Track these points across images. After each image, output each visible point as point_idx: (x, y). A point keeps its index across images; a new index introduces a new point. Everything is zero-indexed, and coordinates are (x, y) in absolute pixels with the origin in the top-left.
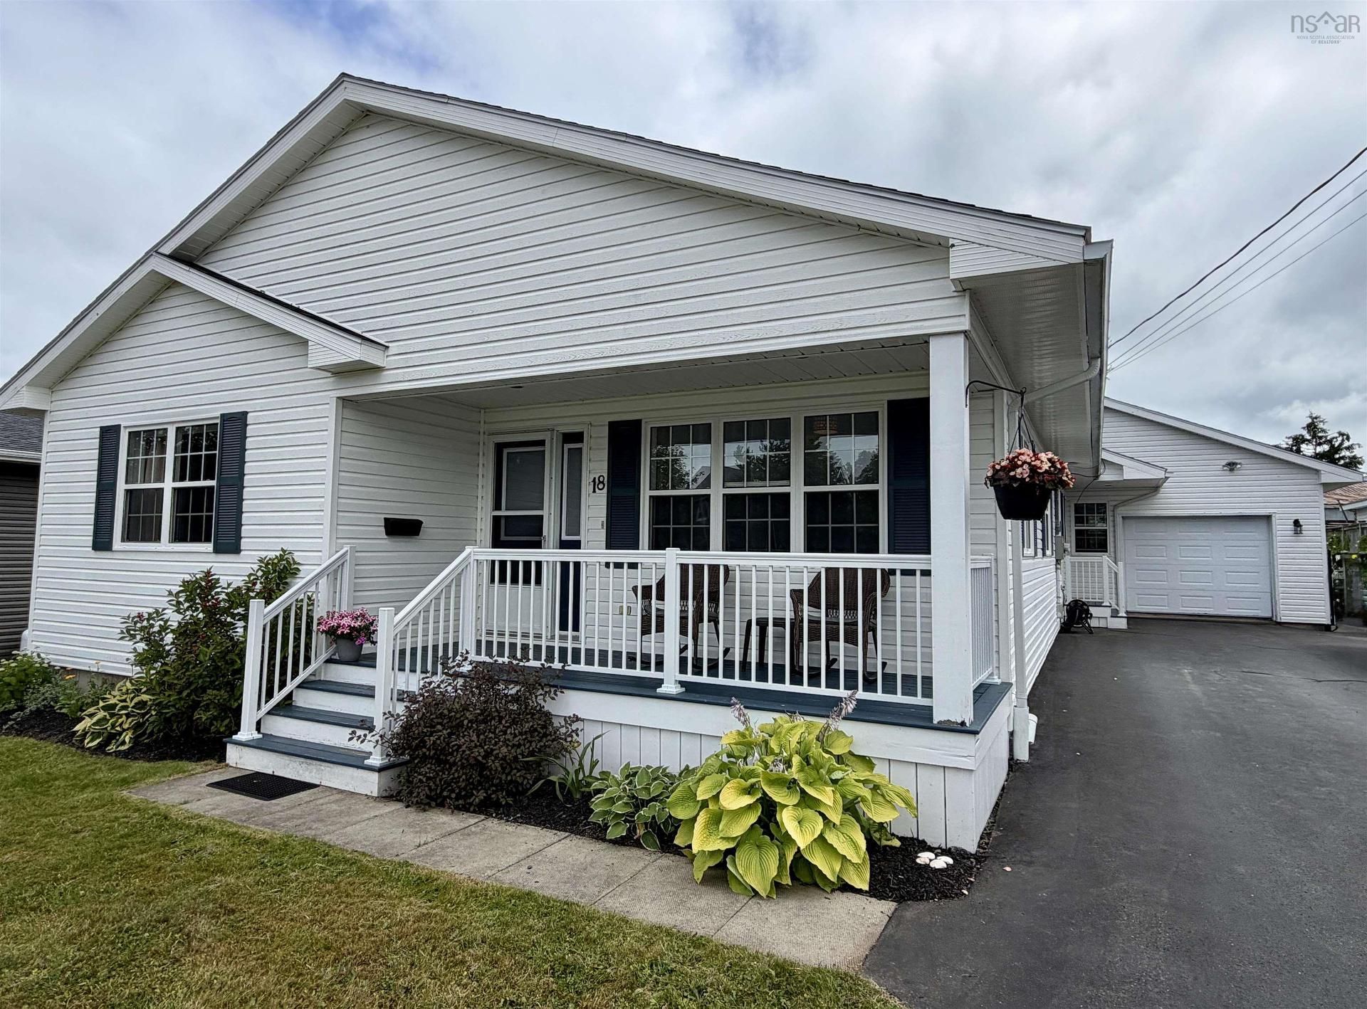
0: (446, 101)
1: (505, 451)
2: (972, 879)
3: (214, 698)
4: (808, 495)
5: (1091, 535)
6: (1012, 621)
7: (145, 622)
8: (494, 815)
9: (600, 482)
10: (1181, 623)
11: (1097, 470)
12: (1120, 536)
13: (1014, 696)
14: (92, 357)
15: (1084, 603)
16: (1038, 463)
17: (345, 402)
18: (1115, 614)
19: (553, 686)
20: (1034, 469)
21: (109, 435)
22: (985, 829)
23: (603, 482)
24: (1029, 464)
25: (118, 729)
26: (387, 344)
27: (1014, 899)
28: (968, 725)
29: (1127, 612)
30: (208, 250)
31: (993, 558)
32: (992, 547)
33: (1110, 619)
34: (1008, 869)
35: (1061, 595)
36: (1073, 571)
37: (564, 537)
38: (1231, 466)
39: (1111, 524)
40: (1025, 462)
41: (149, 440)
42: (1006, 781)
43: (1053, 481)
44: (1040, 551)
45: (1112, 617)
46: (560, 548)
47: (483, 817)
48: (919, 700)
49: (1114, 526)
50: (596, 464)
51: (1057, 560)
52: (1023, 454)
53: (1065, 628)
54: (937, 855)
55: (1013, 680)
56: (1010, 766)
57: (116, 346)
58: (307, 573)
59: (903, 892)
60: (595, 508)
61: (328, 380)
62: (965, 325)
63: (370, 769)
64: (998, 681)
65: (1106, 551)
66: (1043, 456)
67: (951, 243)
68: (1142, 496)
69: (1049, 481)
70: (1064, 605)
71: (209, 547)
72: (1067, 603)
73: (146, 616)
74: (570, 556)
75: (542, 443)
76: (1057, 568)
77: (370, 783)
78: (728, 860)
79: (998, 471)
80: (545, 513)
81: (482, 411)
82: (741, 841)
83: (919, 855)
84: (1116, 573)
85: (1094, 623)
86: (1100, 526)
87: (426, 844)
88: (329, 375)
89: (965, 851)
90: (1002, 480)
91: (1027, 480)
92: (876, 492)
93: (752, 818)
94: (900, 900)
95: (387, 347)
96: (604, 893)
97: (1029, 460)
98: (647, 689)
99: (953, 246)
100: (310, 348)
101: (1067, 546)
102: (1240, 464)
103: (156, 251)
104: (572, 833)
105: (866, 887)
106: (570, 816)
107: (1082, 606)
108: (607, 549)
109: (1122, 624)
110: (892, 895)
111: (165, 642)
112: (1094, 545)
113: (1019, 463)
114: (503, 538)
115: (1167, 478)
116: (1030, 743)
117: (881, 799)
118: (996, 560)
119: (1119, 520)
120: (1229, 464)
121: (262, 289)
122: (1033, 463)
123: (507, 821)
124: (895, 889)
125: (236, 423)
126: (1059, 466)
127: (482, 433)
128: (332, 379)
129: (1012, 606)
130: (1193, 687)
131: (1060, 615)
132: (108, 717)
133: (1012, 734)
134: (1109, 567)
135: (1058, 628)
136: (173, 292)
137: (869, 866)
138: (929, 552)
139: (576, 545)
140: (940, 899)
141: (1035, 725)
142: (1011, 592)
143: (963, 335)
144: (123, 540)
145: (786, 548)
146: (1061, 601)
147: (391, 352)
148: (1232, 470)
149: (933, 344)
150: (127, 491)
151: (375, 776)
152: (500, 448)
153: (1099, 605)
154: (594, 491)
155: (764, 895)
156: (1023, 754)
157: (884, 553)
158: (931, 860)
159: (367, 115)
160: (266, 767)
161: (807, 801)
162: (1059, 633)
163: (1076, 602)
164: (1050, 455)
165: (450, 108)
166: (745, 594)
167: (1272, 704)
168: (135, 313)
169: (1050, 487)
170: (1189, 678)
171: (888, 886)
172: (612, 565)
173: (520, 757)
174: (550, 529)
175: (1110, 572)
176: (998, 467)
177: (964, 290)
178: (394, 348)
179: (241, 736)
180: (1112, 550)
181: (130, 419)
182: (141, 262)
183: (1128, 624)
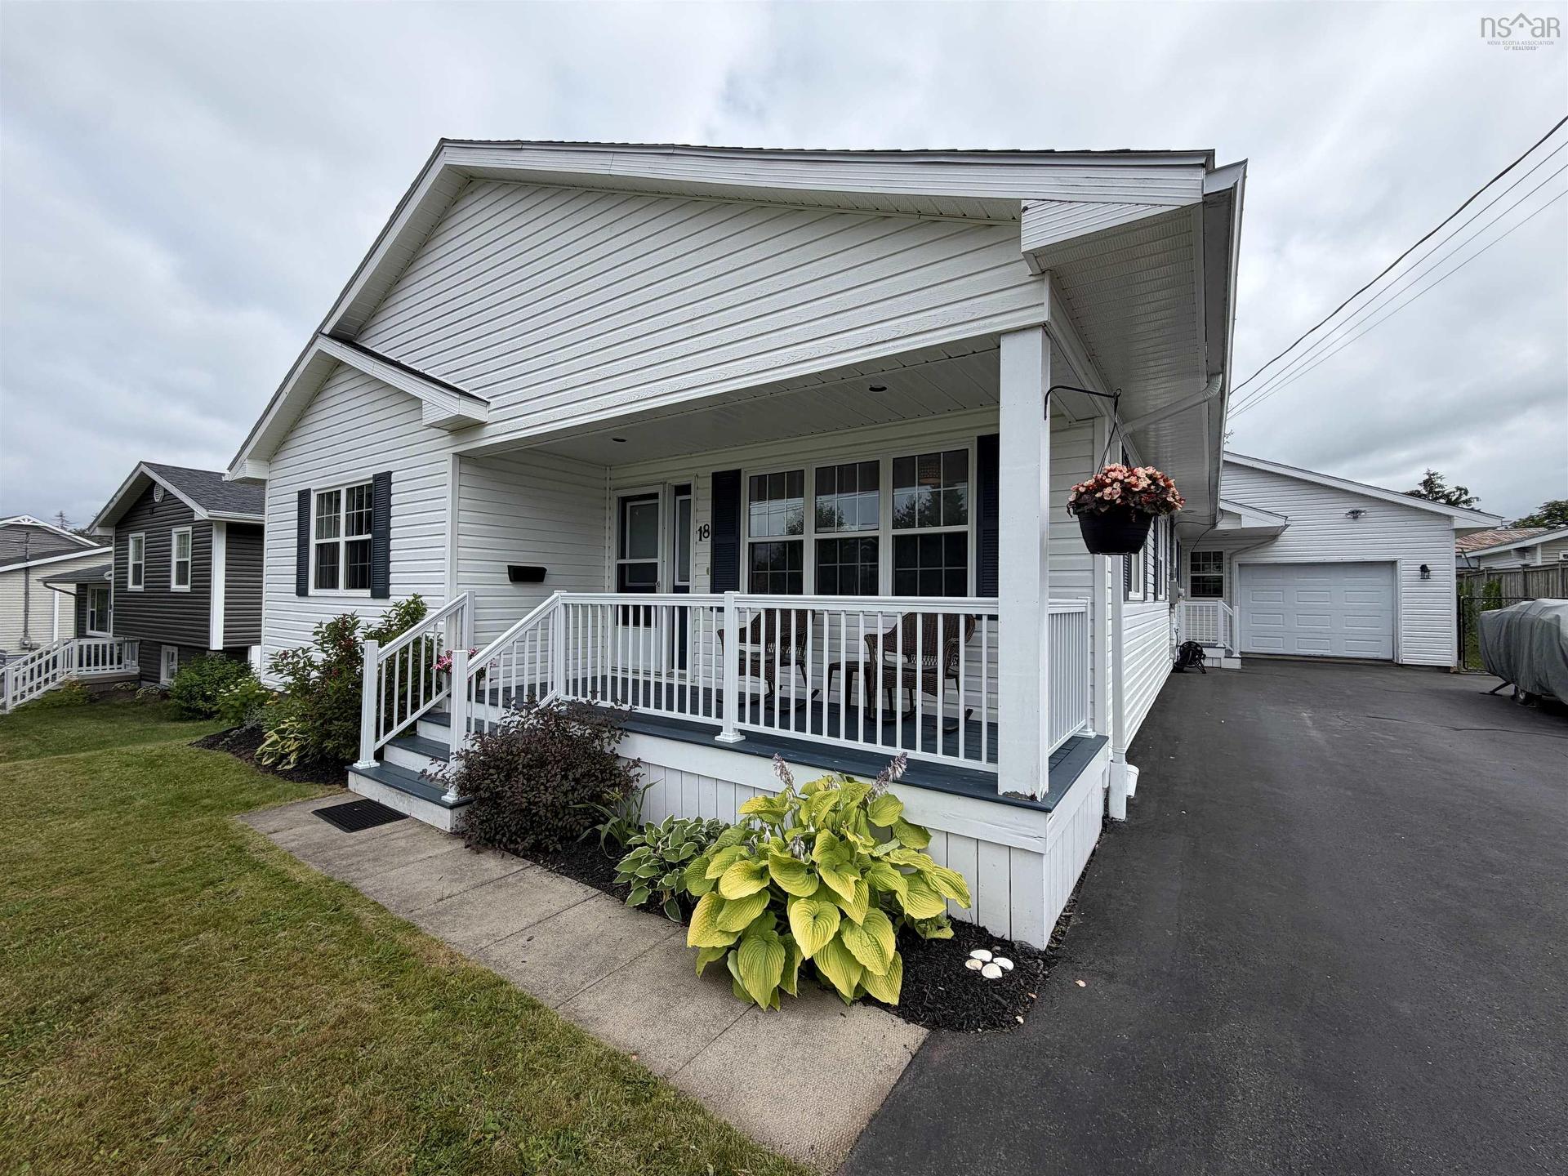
0: (520, 147)
1: (629, 505)
2: (1034, 996)
3: (339, 729)
4: (896, 538)
5: (1207, 582)
6: (1110, 670)
7: (290, 658)
8: (541, 862)
9: (705, 531)
10: (1296, 664)
11: (1215, 518)
12: (1235, 582)
13: (1110, 750)
14: (293, 433)
15: (1197, 645)
16: (1133, 480)
17: (462, 458)
18: (1229, 654)
19: (620, 729)
20: (1127, 489)
21: (304, 496)
22: (1065, 910)
23: (708, 531)
24: (1122, 482)
25: (287, 750)
26: (488, 400)
27: (1083, 1039)
28: (1039, 799)
29: (1241, 653)
30: (362, 329)
31: (1089, 602)
32: (1089, 590)
33: (1223, 660)
34: (1082, 984)
35: (1175, 637)
36: (1188, 615)
37: (678, 583)
38: (1355, 514)
39: (1227, 570)
40: (1115, 480)
41: (330, 499)
42: (1098, 843)
43: (1155, 503)
44: (1150, 596)
45: (1225, 657)
46: (674, 593)
47: (529, 863)
48: (982, 765)
49: (1230, 573)
50: (702, 514)
51: (1171, 605)
52: (1114, 470)
53: (1178, 668)
54: (994, 956)
55: (1110, 734)
56: (1104, 825)
57: (310, 420)
58: (430, 614)
59: (938, 1015)
60: (701, 555)
61: (446, 438)
62: (1043, 315)
63: (444, 805)
64: (1092, 734)
65: (1222, 596)
66: (1140, 471)
67: (1023, 206)
68: (1258, 544)
69: (1148, 503)
70: (1177, 646)
71: (367, 592)
72: (1181, 644)
73: (291, 653)
74: (679, 600)
75: (655, 496)
76: (1170, 612)
77: (444, 819)
78: (729, 956)
79: (1082, 494)
80: (659, 561)
81: (608, 468)
82: (741, 938)
83: (972, 954)
84: (1230, 616)
85: (1206, 663)
86: (1216, 574)
87: (449, 897)
88: (446, 433)
89: (1032, 950)
90: (1086, 504)
91: (1118, 501)
92: (965, 534)
93: (756, 911)
94: (933, 1025)
95: (488, 403)
96: (587, 985)
97: (1121, 477)
98: (705, 736)
99: (1026, 209)
100: (424, 407)
101: (1182, 590)
102: (1364, 512)
103: (320, 333)
104: (603, 890)
105: (895, 1001)
106: (607, 870)
107: (1195, 647)
108: (711, 592)
109: (1236, 664)
110: (925, 1016)
111: (311, 677)
112: (1210, 590)
113: (1108, 481)
114: (628, 584)
115: (1287, 526)
116: (1128, 798)
117: (924, 888)
118: (1093, 604)
119: (1235, 567)
120: (1353, 512)
121: (399, 359)
122: (1126, 480)
123: (550, 870)
124: (929, 1010)
125: (383, 481)
126: (1162, 484)
127: (608, 489)
128: (449, 437)
129: (1110, 654)
130: (1314, 733)
131: (1172, 656)
132: (279, 740)
133: (1107, 792)
134: (1224, 611)
135: (1171, 668)
136: (341, 370)
137: (901, 973)
138: (996, 595)
139: (685, 590)
140: (985, 1028)
141: (1136, 777)
142: (1110, 638)
143: (1041, 330)
144: (316, 587)
145: (874, 591)
146: (1174, 643)
147: (493, 406)
148: (1354, 518)
149: (1006, 344)
150: (318, 545)
151: (448, 812)
152: (624, 501)
153: (1214, 646)
154: (700, 540)
155: (764, 1006)
156: (1119, 812)
157: (972, 596)
158: (984, 963)
159: (471, 181)
160: (373, 794)
161: (824, 892)
162: (1172, 671)
163: (1189, 643)
164: (1151, 470)
165: (525, 153)
166: (835, 637)
167: (1409, 756)
168: (317, 391)
169: (1150, 512)
170: (1309, 723)
171: (921, 1003)
172: (714, 610)
173: (571, 803)
174: (664, 575)
175: (1225, 616)
176: (1082, 490)
177: (1044, 272)
178: (494, 403)
179: (359, 765)
180: (1227, 595)
181: (318, 484)
182: (311, 343)
183: (1242, 664)
